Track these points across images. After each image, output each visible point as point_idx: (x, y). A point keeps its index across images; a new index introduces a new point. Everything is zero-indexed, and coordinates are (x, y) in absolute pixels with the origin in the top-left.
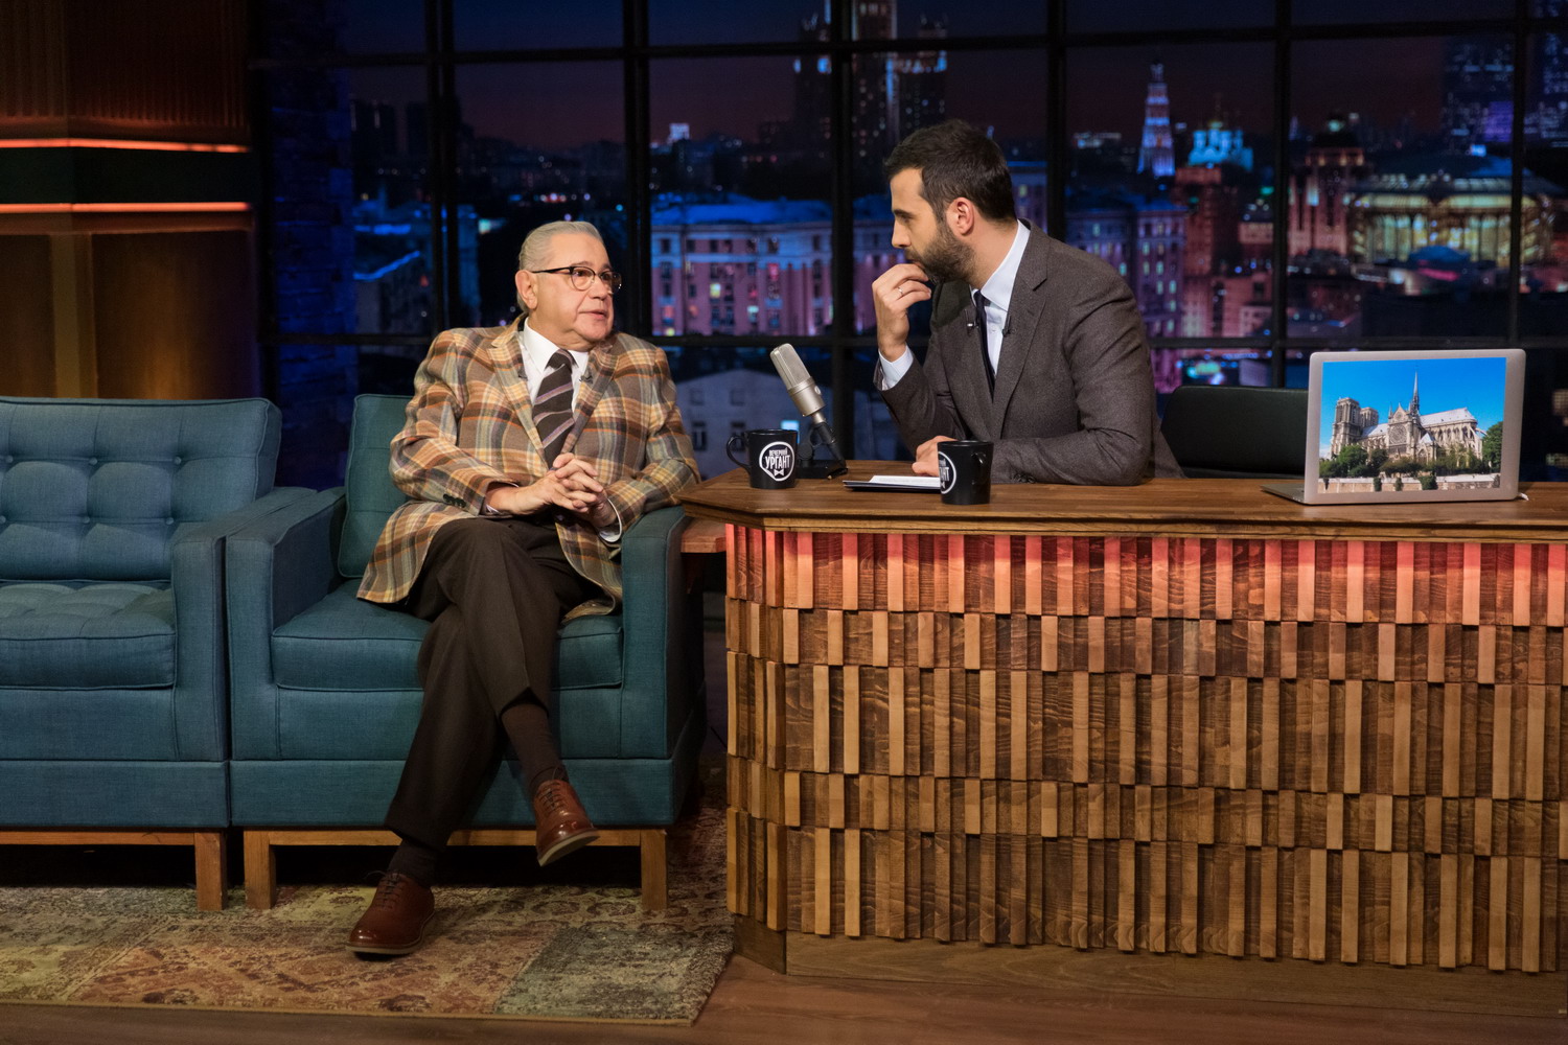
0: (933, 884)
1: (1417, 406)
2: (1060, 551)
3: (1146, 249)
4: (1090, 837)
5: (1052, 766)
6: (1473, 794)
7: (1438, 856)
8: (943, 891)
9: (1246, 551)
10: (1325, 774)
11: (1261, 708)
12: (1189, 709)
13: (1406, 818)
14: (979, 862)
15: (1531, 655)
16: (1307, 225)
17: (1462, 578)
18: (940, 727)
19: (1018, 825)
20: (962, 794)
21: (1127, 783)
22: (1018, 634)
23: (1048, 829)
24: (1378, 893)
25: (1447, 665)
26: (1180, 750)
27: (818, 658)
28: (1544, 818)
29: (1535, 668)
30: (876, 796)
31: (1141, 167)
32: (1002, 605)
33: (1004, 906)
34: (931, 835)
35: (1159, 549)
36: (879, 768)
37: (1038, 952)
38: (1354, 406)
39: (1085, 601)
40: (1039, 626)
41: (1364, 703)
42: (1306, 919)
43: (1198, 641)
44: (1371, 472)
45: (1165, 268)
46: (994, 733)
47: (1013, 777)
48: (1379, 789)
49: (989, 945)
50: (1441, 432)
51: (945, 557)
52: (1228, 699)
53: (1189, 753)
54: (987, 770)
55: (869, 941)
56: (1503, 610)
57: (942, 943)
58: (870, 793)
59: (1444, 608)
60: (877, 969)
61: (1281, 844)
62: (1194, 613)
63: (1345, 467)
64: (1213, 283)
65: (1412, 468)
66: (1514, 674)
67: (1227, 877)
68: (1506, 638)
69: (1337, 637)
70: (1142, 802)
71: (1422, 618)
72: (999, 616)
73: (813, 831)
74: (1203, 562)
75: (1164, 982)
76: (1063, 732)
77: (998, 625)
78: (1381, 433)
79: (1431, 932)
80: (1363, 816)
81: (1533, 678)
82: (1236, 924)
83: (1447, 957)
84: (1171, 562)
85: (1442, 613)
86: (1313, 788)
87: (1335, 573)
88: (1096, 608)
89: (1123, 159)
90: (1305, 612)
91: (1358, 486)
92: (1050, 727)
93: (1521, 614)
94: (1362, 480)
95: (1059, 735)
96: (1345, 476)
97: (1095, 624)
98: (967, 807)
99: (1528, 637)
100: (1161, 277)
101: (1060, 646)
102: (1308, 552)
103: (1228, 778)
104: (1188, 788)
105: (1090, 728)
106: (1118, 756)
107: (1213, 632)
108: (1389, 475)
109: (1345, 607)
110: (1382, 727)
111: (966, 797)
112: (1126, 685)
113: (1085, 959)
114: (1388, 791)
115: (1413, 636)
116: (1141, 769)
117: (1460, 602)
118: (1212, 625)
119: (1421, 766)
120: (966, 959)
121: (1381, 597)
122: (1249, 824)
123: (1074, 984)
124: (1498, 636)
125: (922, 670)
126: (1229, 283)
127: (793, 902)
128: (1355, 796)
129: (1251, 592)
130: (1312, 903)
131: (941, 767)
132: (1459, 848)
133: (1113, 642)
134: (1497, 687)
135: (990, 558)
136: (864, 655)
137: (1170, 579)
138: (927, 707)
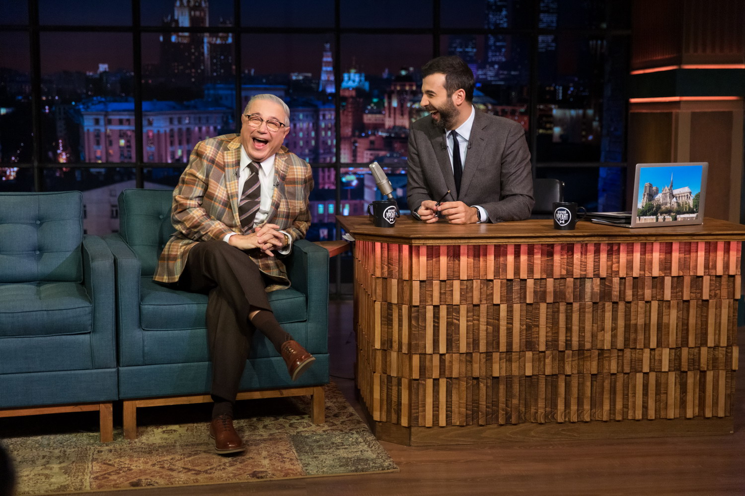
0: (479, 400)
1: (672, 186)
2: (536, 251)
3: (323, 125)
4: (546, 374)
5: (530, 344)
6: (699, 346)
7: (686, 372)
8: (483, 403)
9: (612, 247)
10: (643, 341)
11: (617, 314)
12: (588, 316)
13: (674, 357)
14: (498, 388)
15: (722, 287)
16: (392, 115)
17: (697, 257)
18: (483, 330)
19: (515, 372)
20: (491, 359)
21: (562, 350)
22: (516, 288)
23: (529, 372)
24: (662, 389)
25: (691, 293)
26: (583, 334)
27: (427, 302)
28: (726, 354)
29: (724, 292)
30: (454, 363)
31: (321, 89)
32: (510, 276)
33: (508, 408)
34: (477, 379)
35: (577, 248)
36: (454, 350)
37: (522, 426)
38: (651, 186)
39: (545, 272)
40: (526, 283)
41: (658, 310)
42: (634, 403)
43: (592, 287)
44: (655, 214)
45: (331, 133)
46: (506, 332)
47: (514, 351)
48: (663, 346)
49: (502, 425)
50: (679, 197)
51: (485, 255)
52: (604, 311)
53: (588, 335)
54: (503, 348)
55: (449, 428)
56: (712, 269)
57: (481, 426)
58: (451, 362)
59: (690, 270)
60: (453, 440)
61: (625, 372)
62: (591, 275)
63: (646, 212)
64: (353, 140)
65: (668, 212)
66: (716, 295)
67: (603, 387)
68: (713, 280)
69: (648, 282)
70: (568, 357)
71: (681, 274)
72: (508, 280)
73: (425, 381)
74: (594, 253)
75: (575, 435)
76: (535, 329)
77: (507, 284)
78: (659, 197)
79: (683, 404)
80: (657, 358)
81: (723, 296)
82: (606, 407)
83: (689, 414)
84: (582, 253)
85: (688, 271)
86: (638, 348)
87: (648, 256)
88: (550, 274)
89: (313, 85)
90: (636, 273)
91: (650, 219)
92: (529, 328)
93: (720, 271)
94: (652, 217)
95: (533, 331)
96: (646, 216)
97: (550, 281)
98: (494, 365)
99: (721, 280)
100: (329, 137)
101: (535, 292)
102: (637, 248)
103: (604, 345)
104: (586, 350)
105: (547, 327)
106: (558, 339)
107: (599, 283)
108: (661, 215)
109: (652, 270)
110: (665, 320)
111: (493, 361)
112: (562, 307)
113: (542, 428)
114: (668, 346)
115: (678, 281)
116: (568, 344)
117: (696, 266)
118: (598, 280)
119: (680, 335)
120: (491, 432)
121: (666, 266)
122: (612, 364)
123: (538, 439)
124: (711, 280)
125: (475, 306)
126: (360, 140)
127: (414, 413)
128: (654, 349)
129: (614, 265)
130: (637, 396)
131: (483, 348)
132: (694, 368)
133: (556, 289)
134: (710, 301)
135: (505, 255)
136: (448, 300)
137: (581, 261)
138: (476, 322)
